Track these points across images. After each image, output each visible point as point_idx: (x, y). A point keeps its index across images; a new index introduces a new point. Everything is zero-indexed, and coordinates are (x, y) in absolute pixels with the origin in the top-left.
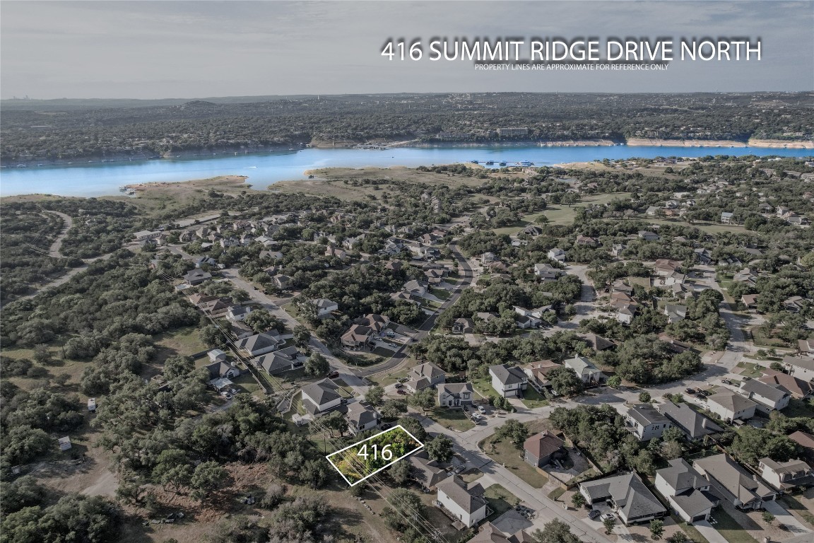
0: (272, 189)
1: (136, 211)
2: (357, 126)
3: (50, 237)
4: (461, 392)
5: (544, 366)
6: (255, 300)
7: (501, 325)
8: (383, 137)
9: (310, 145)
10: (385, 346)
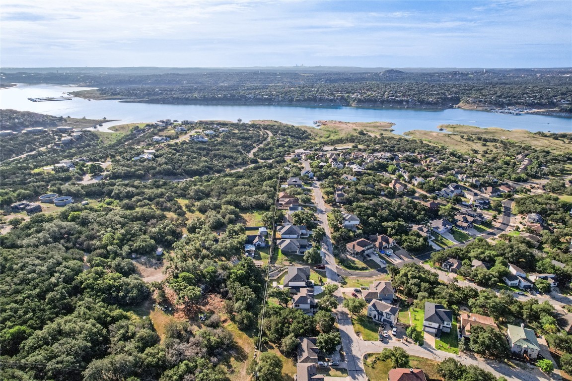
0: (406, 135)
1: (310, 137)
2: (502, 95)
3: (254, 145)
4: (384, 312)
5: (477, 320)
6: (316, 205)
7: (482, 274)
8: (523, 104)
9: (457, 106)
10: (377, 260)
